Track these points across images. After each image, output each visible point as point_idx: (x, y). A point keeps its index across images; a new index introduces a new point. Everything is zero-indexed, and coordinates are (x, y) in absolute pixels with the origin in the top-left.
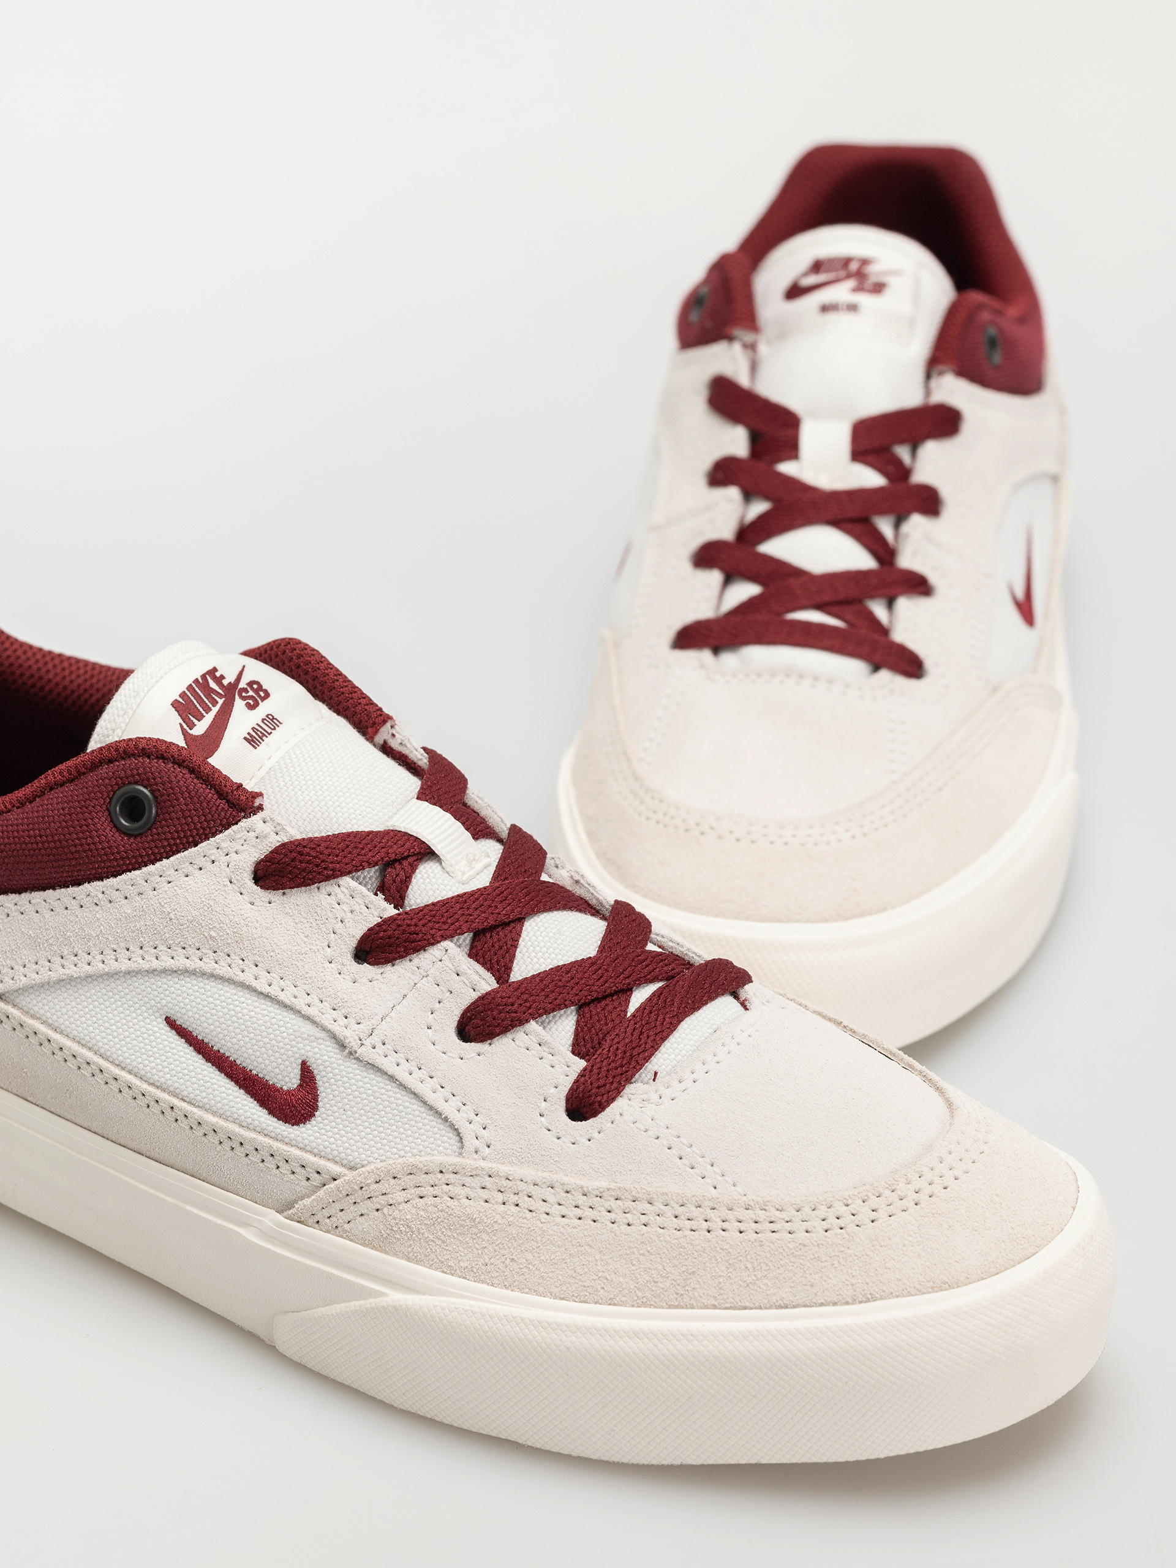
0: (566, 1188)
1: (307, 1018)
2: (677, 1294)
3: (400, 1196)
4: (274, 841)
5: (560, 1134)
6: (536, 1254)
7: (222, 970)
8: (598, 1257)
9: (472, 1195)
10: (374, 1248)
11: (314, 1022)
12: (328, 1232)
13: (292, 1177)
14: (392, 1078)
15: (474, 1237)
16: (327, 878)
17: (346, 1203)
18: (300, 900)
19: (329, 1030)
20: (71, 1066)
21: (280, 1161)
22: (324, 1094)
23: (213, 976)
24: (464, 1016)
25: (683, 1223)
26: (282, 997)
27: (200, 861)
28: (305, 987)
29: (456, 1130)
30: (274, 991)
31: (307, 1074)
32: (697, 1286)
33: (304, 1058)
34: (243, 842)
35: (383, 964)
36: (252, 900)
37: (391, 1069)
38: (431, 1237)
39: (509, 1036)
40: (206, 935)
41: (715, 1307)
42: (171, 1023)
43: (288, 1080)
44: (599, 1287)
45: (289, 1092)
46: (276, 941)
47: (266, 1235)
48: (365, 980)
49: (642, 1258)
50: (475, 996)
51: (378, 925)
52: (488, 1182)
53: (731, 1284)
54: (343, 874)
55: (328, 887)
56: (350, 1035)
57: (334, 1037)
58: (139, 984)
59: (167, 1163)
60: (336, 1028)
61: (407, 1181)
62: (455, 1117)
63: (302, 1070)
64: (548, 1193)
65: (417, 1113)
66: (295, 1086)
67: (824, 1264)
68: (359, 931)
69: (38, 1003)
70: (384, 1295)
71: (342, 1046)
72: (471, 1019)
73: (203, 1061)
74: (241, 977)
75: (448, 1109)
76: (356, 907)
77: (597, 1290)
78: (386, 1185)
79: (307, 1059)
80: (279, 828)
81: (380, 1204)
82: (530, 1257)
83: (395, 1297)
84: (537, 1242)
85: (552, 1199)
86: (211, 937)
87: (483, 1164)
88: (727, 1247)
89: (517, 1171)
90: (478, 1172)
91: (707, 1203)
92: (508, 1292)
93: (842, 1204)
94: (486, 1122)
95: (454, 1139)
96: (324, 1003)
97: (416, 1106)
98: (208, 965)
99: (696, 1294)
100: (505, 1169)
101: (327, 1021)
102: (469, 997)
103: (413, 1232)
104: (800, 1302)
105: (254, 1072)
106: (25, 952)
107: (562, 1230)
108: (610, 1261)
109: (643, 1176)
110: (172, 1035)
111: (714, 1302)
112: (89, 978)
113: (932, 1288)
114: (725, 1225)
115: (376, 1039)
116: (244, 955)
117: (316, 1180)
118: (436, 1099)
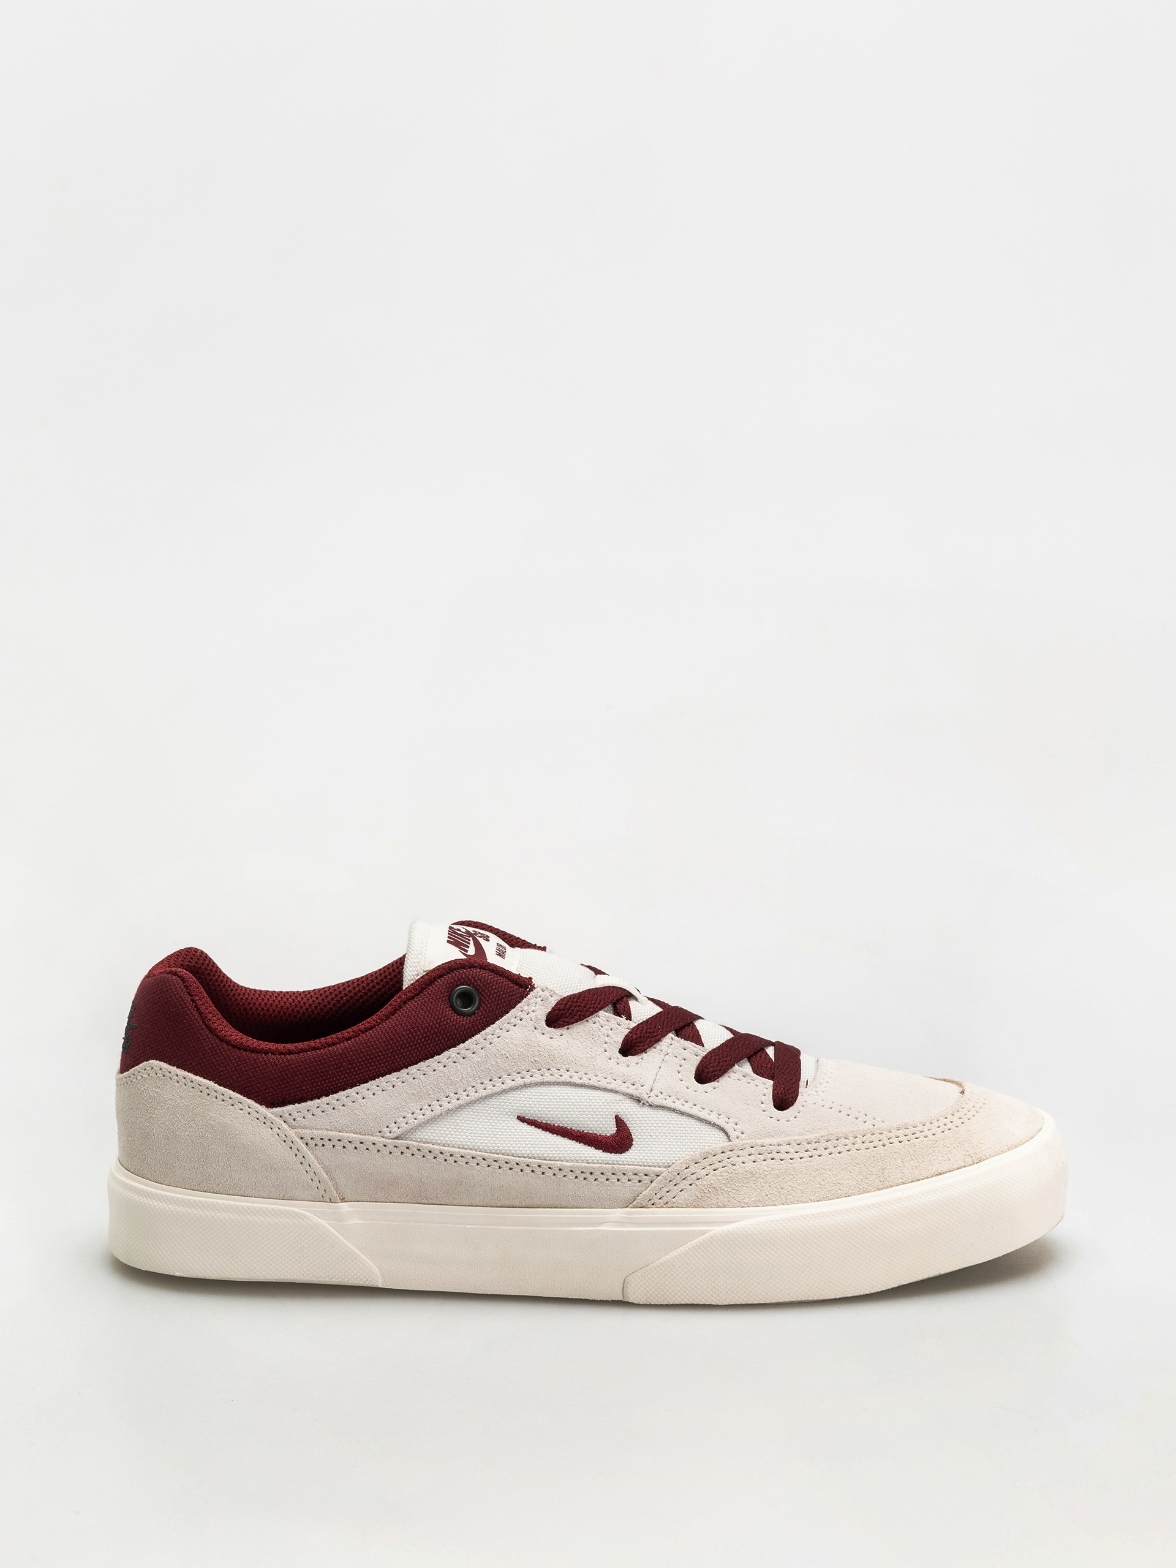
0: (798, 1142)
1: (611, 1091)
2: (881, 1182)
3: (704, 1172)
4: (553, 1002)
5: (779, 1118)
6: (795, 1182)
7: (548, 1078)
8: (830, 1173)
9: (745, 1160)
10: (695, 1207)
11: (616, 1092)
12: (662, 1207)
13: (630, 1182)
14: (674, 1110)
15: (755, 1182)
16: (592, 1014)
17: (670, 1186)
18: (579, 1030)
19: (628, 1094)
20: (461, 1163)
21: (619, 1175)
22: (635, 1131)
23: (542, 1084)
24: (698, 1070)
25: (868, 1144)
26: (592, 1083)
27: (513, 1020)
28: (603, 1075)
29: (722, 1128)
30: (585, 1081)
31: (619, 1122)
32: (890, 1175)
33: (616, 1114)
34: (535, 1005)
35: (640, 1053)
36: (551, 1036)
37: (673, 1106)
38: (729, 1190)
39: (726, 1075)
40: (532, 1060)
41: (904, 1183)
42: (522, 1119)
43: (610, 1129)
44: (837, 1189)
45: (612, 1136)
46: (575, 1054)
47: (619, 1223)
48: (634, 1064)
49: (854, 1168)
50: (699, 1059)
51: (630, 1032)
52: (752, 1151)
53: (907, 1169)
54: (601, 1009)
55: (592, 1019)
56: (641, 1092)
57: (631, 1097)
58: (494, 1102)
59: (535, 1206)
60: (629, 1091)
61: (705, 1163)
62: (718, 1122)
63: (616, 1121)
64: (788, 1148)
65: (695, 1126)
66: (615, 1132)
67: (950, 1148)
68: (620, 1039)
69: (426, 1134)
70: (710, 1231)
71: (638, 1100)
72: (703, 1071)
73: (551, 1135)
74: (562, 1079)
75: (713, 1118)
76: (613, 1026)
77: (837, 1191)
78: (691, 1170)
79: (619, 1114)
80: (552, 993)
81: (692, 1180)
82: (790, 1183)
83: (717, 1230)
84: (793, 1175)
85: (792, 1150)
86: (536, 1061)
87: (744, 1142)
88: (898, 1150)
89: (767, 1141)
90: (745, 1146)
91: (876, 1131)
92: (785, 1206)
93: (943, 1118)
94: (736, 1121)
95: (722, 1135)
96: (617, 1080)
97: (693, 1122)
98: (537, 1078)
99: (891, 1179)
100: (759, 1142)
101: (623, 1088)
102: (697, 1060)
103: (717, 1191)
104: (947, 1170)
105: (586, 1131)
106: (412, 1104)
107: (804, 1165)
108: (837, 1174)
109: (834, 1128)
110: (525, 1126)
111: (902, 1181)
112: (460, 1108)
113: (1008, 1149)
114: (891, 1140)
115: (655, 1092)
116: (559, 1066)
117: (646, 1180)
118: (703, 1115)
